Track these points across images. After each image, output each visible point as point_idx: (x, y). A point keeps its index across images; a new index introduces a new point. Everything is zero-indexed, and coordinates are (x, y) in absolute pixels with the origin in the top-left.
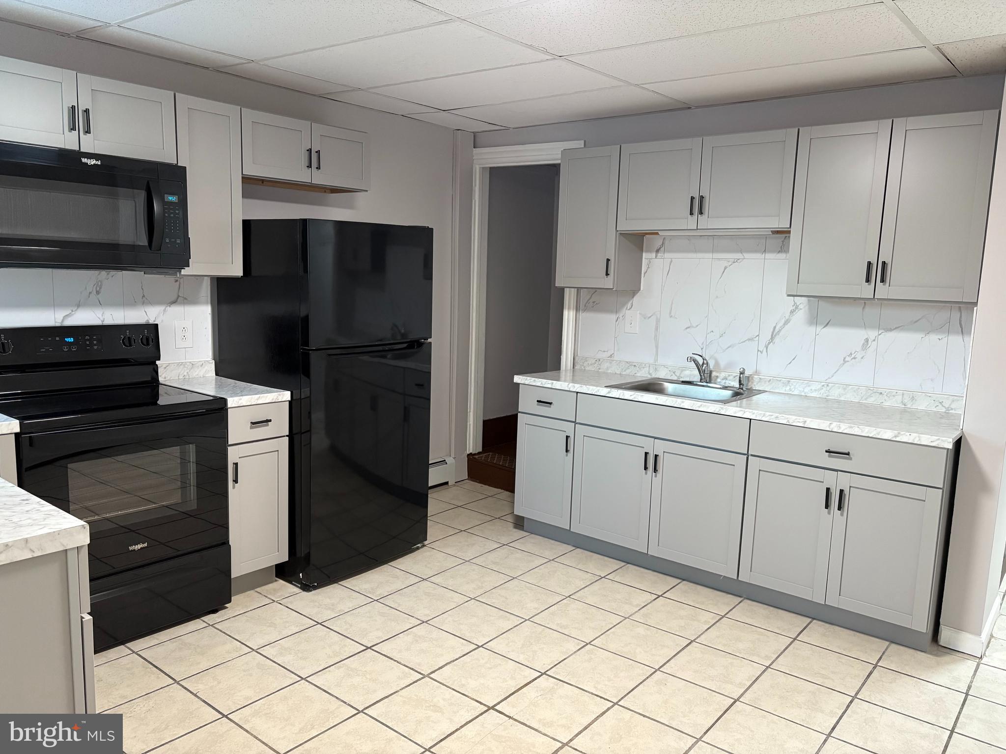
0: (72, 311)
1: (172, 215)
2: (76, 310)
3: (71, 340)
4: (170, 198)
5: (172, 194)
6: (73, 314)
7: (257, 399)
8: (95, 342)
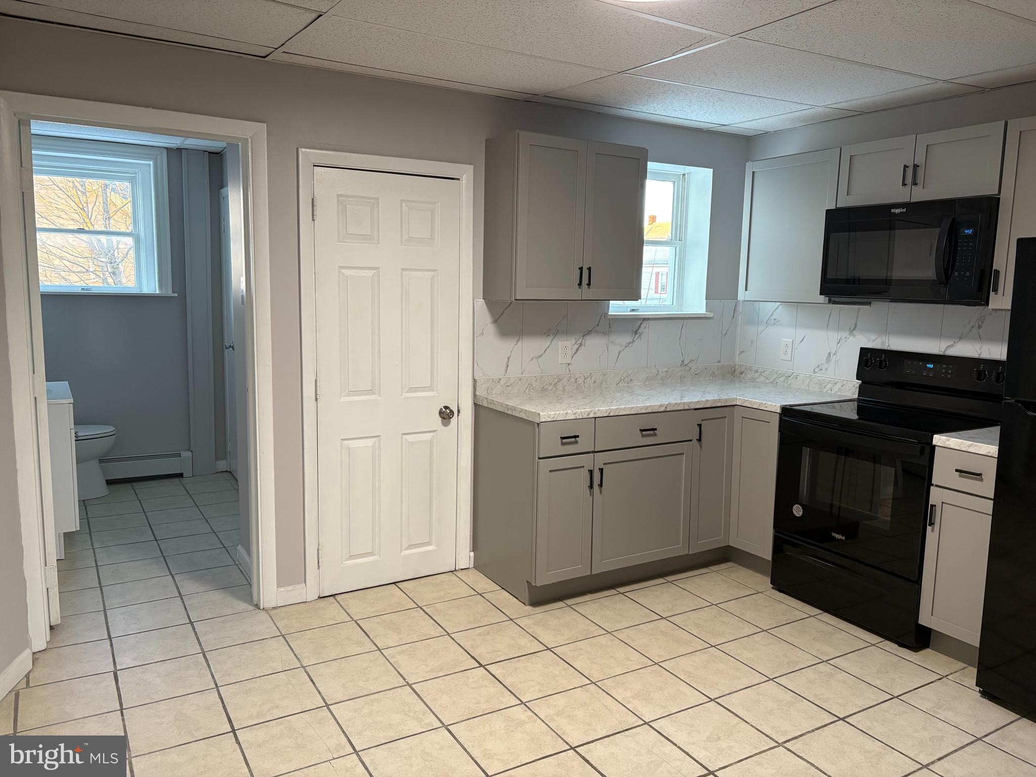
0: (955, 343)
1: (965, 248)
2: (957, 342)
3: (930, 366)
4: (966, 231)
5: (969, 228)
6: (955, 345)
7: (969, 447)
8: (950, 371)
